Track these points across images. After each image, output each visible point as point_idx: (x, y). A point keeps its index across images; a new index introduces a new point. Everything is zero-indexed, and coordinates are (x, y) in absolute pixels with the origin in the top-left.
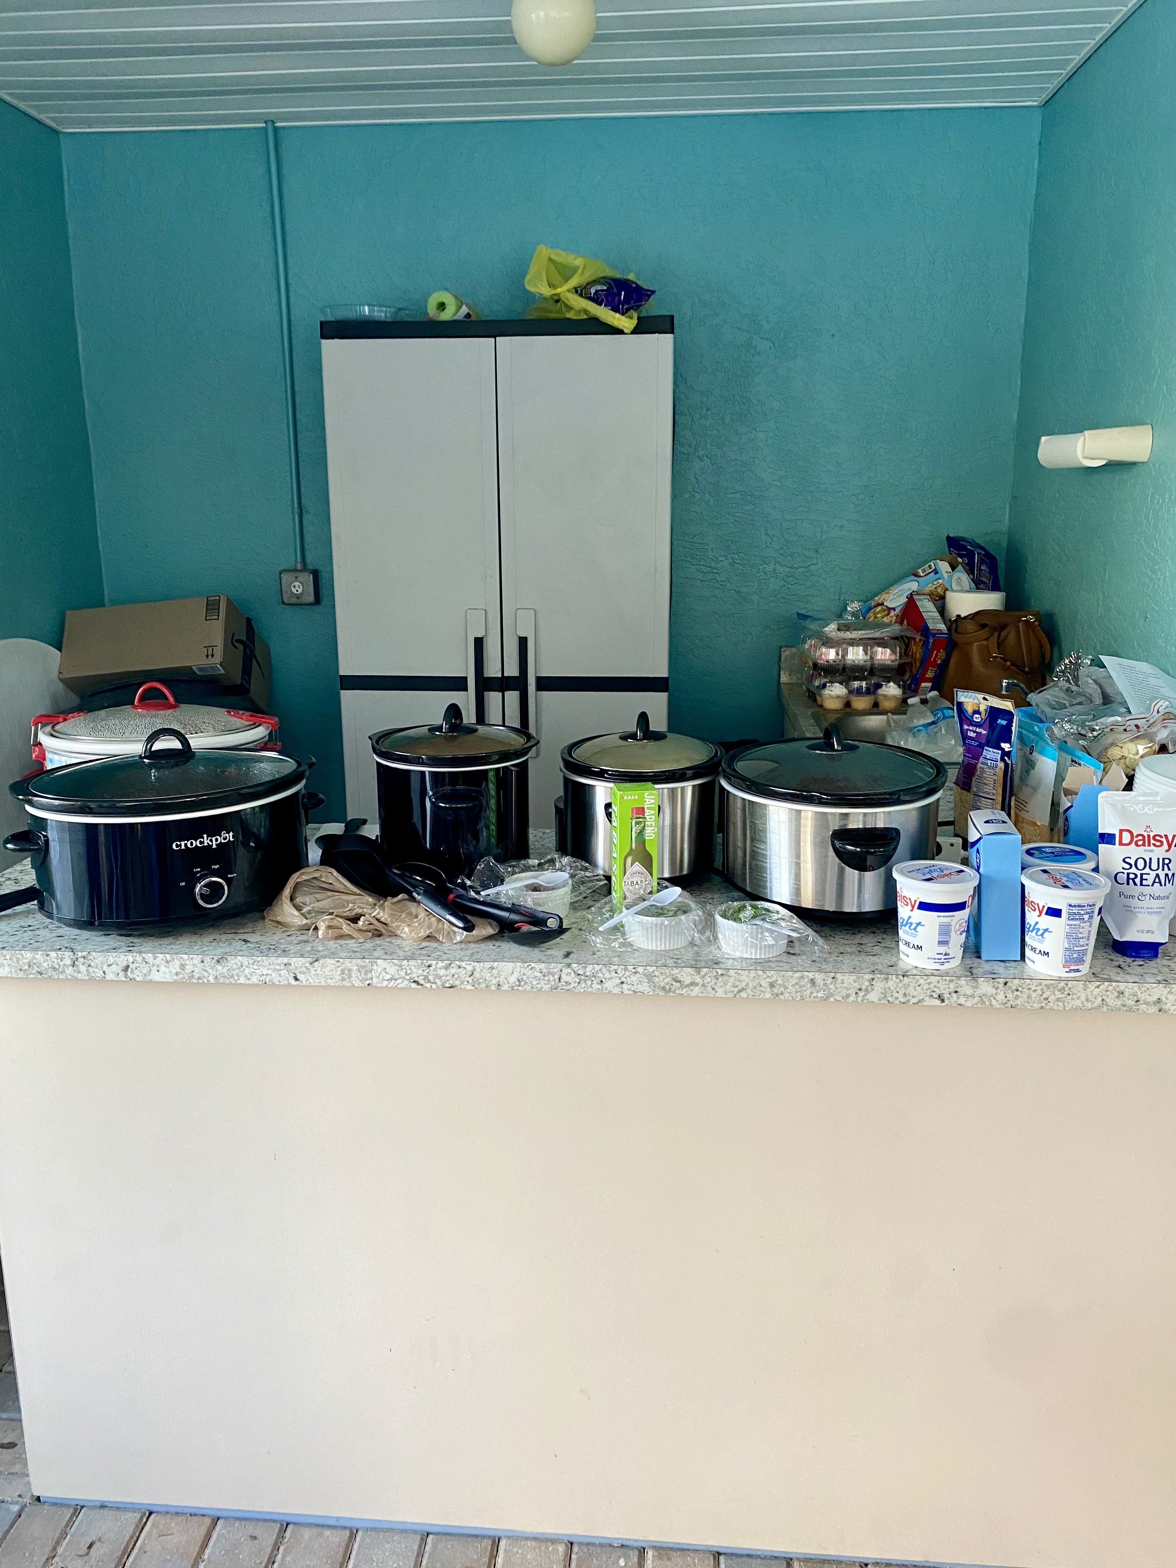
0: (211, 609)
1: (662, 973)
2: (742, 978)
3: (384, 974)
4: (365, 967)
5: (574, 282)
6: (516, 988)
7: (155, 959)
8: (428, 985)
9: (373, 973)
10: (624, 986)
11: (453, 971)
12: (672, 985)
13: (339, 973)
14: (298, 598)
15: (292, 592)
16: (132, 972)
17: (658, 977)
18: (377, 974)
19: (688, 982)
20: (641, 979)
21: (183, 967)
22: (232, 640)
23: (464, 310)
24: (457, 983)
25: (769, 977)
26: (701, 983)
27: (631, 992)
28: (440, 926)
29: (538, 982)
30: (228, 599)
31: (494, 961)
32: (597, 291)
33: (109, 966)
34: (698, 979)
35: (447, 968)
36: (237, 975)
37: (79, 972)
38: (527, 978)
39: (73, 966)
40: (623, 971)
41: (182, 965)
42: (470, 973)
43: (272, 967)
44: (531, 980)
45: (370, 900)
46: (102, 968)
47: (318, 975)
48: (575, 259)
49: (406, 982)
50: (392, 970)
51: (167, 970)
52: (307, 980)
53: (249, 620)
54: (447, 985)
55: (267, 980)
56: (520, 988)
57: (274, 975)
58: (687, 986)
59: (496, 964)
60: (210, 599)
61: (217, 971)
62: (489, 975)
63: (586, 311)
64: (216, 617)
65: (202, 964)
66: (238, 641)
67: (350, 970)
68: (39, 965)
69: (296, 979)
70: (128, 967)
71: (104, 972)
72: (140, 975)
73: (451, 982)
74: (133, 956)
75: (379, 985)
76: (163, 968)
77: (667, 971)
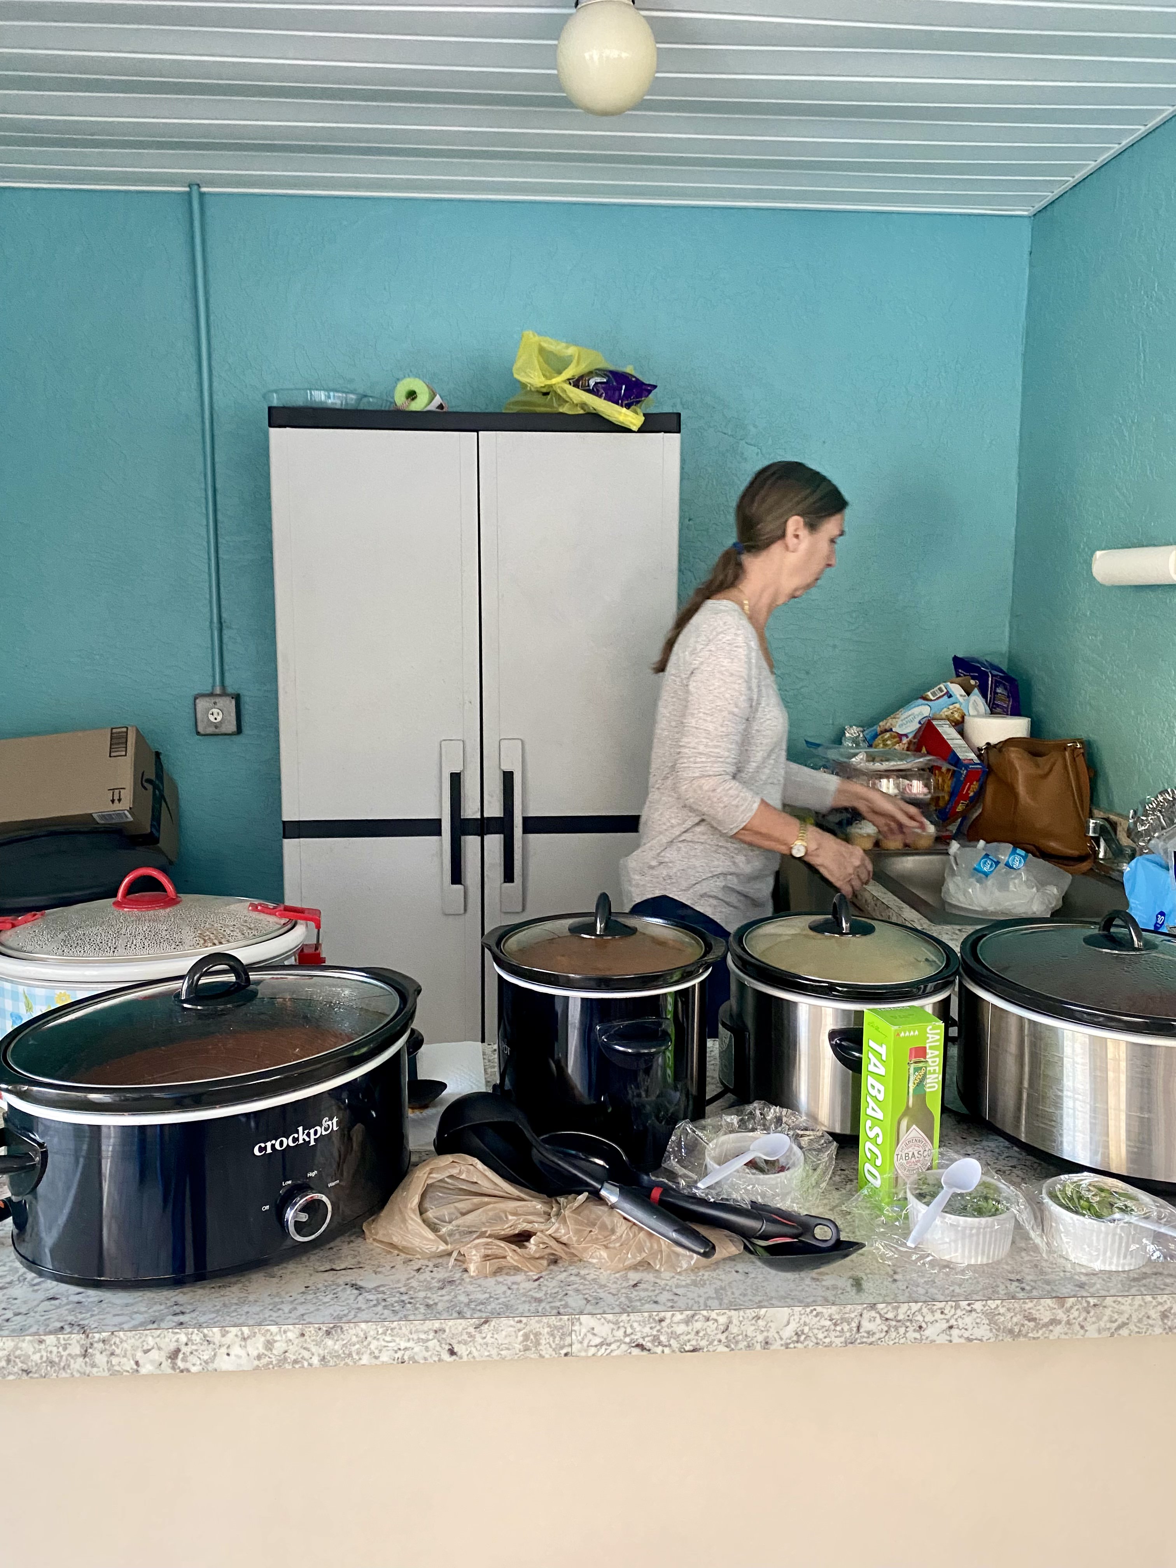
0: (116, 744)
1: (1009, 1310)
2: (1122, 1307)
3: (590, 1336)
4: (562, 1327)
5: (569, 373)
6: (792, 1346)
7: (223, 1336)
8: (659, 1350)
9: (574, 1337)
10: (955, 1332)
11: (698, 1325)
12: (1023, 1325)
13: (520, 1339)
14: (216, 727)
15: (209, 720)
16: (184, 1360)
17: (1003, 1315)
18: (579, 1338)
19: (1046, 1320)
20: (978, 1320)
21: (269, 1345)
22: (142, 781)
23: (438, 400)
24: (703, 1343)
25: (1160, 1304)
26: (1065, 1319)
27: (962, 1341)
28: (655, 1246)
29: (826, 1333)
30: (137, 731)
31: (761, 1307)
32: (596, 383)
33: (146, 1352)
34: (1061, 1315)
35: (687, 1322)
36: (358, 1353)
37: (94, 1365)
38: (810, 1329)
39: (85, 1356)
40: (953, 1311)
41: (268, 1341)
42: (722, 1328)
43: (415, 1336)
44: (816, 1331)
45: (539, 1206)
46: (133, 1356)
47: (487, 1344)
48: (567, 348)
49: (624, 1347)
50: (603, 1329)
51: (242, 1353)
52: (470, 1353)
53: (158, 754)
54: (687, 1348)
55: (406, 1358)
56: (799, 1345)
57: (416, 1349)
58: (1046, 1325)
59: (763, 1311)
60: (114, 731)
61: (325, 1349)
62: (753, 1328)
63: (583, 405)
64: (124, 753)
65: (302, 1339)
66: (149, 781)
67: (537, 1335)
68: (26, 1358)
69: (452, 1352)
70: (178, 1351)
71: (137, 1363)
72: (198, 1362)
73: (694, 1343)
74: (187, 1334)
75: (583, 1354)
76: (236, 1350)
77: (1016, 1305)
